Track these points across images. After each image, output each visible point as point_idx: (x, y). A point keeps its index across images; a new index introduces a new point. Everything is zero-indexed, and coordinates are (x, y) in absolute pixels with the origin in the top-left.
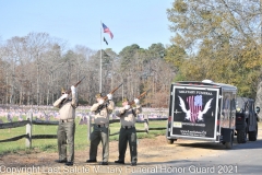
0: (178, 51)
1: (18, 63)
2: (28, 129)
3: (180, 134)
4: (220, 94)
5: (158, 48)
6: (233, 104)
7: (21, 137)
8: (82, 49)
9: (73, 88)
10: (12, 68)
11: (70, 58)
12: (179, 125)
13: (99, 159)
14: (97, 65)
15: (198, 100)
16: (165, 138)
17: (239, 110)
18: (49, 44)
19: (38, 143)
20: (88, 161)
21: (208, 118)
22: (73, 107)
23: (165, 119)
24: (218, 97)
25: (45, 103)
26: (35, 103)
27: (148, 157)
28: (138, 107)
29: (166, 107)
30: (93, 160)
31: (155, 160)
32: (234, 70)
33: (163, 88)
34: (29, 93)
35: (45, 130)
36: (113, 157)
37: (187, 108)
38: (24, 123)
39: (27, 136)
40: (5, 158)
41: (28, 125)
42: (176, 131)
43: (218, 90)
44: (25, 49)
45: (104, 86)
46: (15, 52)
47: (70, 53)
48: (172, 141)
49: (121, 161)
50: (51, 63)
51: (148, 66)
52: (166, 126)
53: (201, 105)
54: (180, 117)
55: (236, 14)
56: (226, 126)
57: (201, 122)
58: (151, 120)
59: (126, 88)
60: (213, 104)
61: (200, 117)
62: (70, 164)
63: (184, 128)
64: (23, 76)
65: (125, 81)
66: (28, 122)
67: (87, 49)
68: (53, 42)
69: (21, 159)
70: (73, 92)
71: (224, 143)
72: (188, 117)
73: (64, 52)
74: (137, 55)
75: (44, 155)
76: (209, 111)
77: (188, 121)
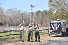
0: (51, 12)
1: (9, 16)
2: (12, 33)
3: (52, 33)
4: (62, 23)
5: (45, 11)
6: (65, 25)
7: (10, 35)
8: (26, 12)
9: (24, 22)
10: (8, 17)
11: (22, 14)
12: (51, 31)
13: (31, 40)
14: (30, 16)
15: (56, 25)
16: (48, 34)
17: (67, 27)
18: (17, 11)
19: (15, 36)
20: (28, 41)
21: (59, 29)
22: (24, 27)
23: (48, 30)
24: (61, 24)
25: (16, 26)
26: (14, 26)
27: (43, 39)
28: (39, 26)
29: (48, 26)
30: (29, 40)
31: (45, 40)
32: (65, 17)
33: (47, 22)
34: (12, 23)
35: (16, 33)
36: (34, 39)
37: (53, 27)
38: (11, 31)
39: (12, 34)
40: (6, 40)
41: (12, 32)
42: (51, 33)
43: (61, 22)
44: (11, 12)
45: (31, 21)
46: (8, 13)
47: (23, 13)
48: (49, 35)
49: (36, 41)
50: (18, 16)
51: (43, 16)
52: (48, 31)
53: (57, 26)
54: (52, 29)
55: (66, 2)
56: (64, 31)
57: (57, 30)
58: (44, 30)
59: (37, 22)
60: (60, 26)
61: (57, 29)
62: (23, 41)
63: (53, 32)
64: (10, 19)
65: (37, 20)
66: (12, 31)
67: (27, 12)
68: (18, 10)
69: (10, 40)
70: (24, 23)
71: (63, 35)
72: (54, 29)
73: (21, 13)
74: (40, 13)
75: (16, 39)
76: (59, 27)
77: (53, 30)
